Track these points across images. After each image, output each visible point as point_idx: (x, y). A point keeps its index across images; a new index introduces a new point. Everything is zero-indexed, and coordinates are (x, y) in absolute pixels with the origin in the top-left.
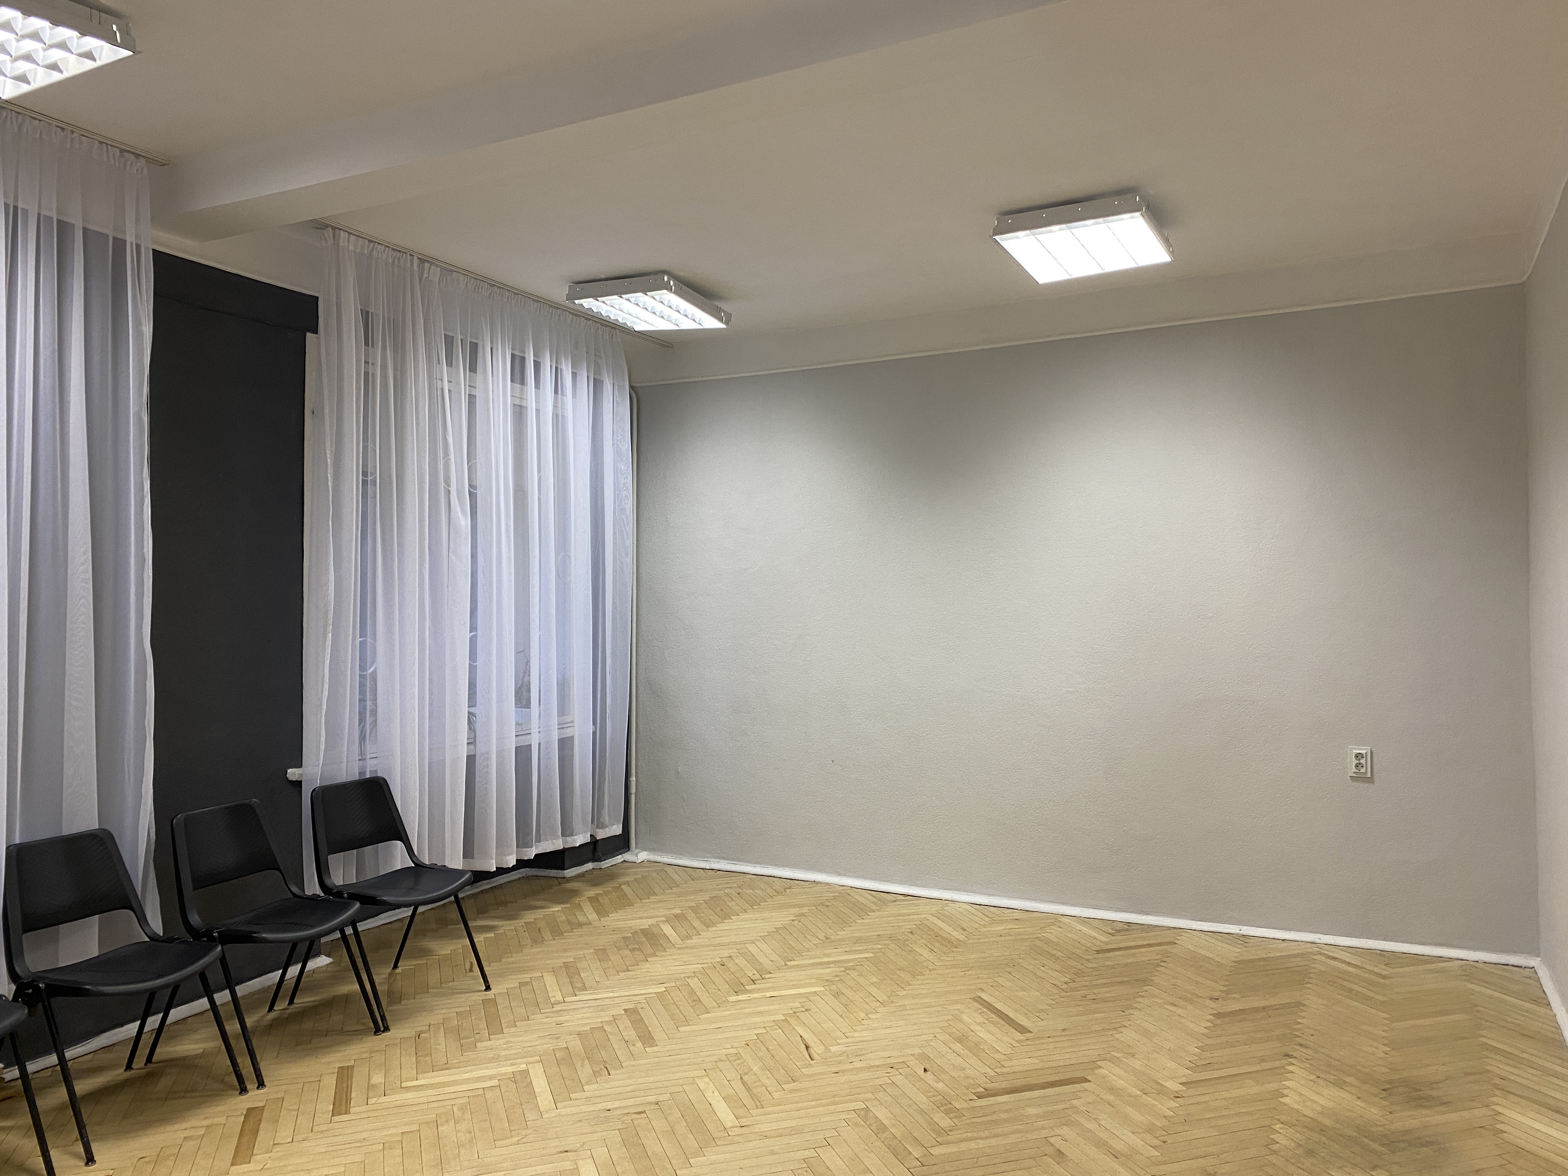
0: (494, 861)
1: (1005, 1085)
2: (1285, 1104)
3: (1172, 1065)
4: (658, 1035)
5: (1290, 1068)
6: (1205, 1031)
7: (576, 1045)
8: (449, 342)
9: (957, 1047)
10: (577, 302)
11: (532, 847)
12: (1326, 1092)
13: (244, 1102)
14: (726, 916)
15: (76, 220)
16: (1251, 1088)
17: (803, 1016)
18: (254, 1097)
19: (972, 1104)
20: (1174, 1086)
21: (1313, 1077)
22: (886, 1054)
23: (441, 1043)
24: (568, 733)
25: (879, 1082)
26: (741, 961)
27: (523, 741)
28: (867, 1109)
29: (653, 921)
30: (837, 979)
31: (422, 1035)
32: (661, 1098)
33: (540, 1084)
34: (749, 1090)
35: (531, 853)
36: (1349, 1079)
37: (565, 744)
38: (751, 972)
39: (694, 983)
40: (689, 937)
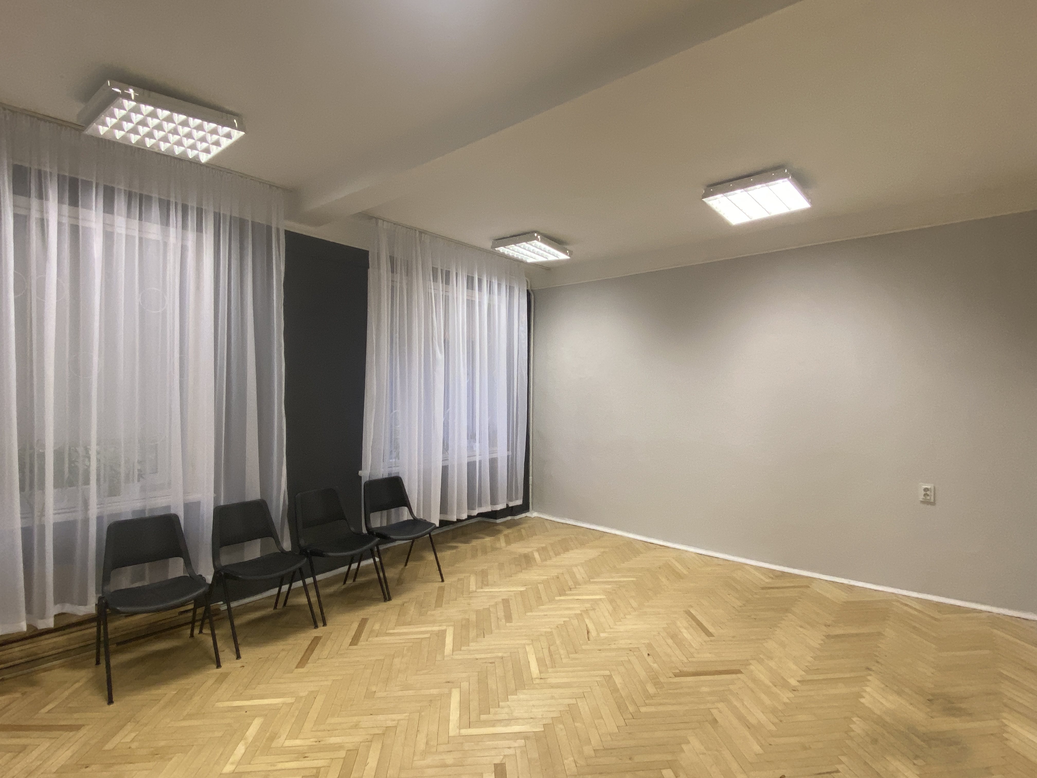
0: (456, 516)
1: (691, 669)
2: (863, 704)
3: (794, 667)
4: (514, 616)
5: (869, 678)
6: (818, 646)
7: (473, 617)
8: (435, 270)
9: (670, 641)
10: (496, 249)
11: (475, 510)
12: (891, 698)
13: (314, 633)
14: (566, 550)
15: (249, 218)
16: (841, 689)
17: (591, 613)
18: (320, 631)
19: (671, 680)
20: (793, 682)
21: (883, 686)
22: (629, 641)
23: (412, 610)
24: (494, 456)
25: (622, 659)
26: (567, 577)
27: (472, 459)
28: (610, 676)
29: (529, 550)
30: (614, 592)
31: (405, 604)
32: (505, 655)
33: (449, 640)
34: (551, 655)
35: (475, 513)
36: (907, 690)
37: (493, 462)
38: (571, 583)
39: (541, 587)
40: (546, 560)
